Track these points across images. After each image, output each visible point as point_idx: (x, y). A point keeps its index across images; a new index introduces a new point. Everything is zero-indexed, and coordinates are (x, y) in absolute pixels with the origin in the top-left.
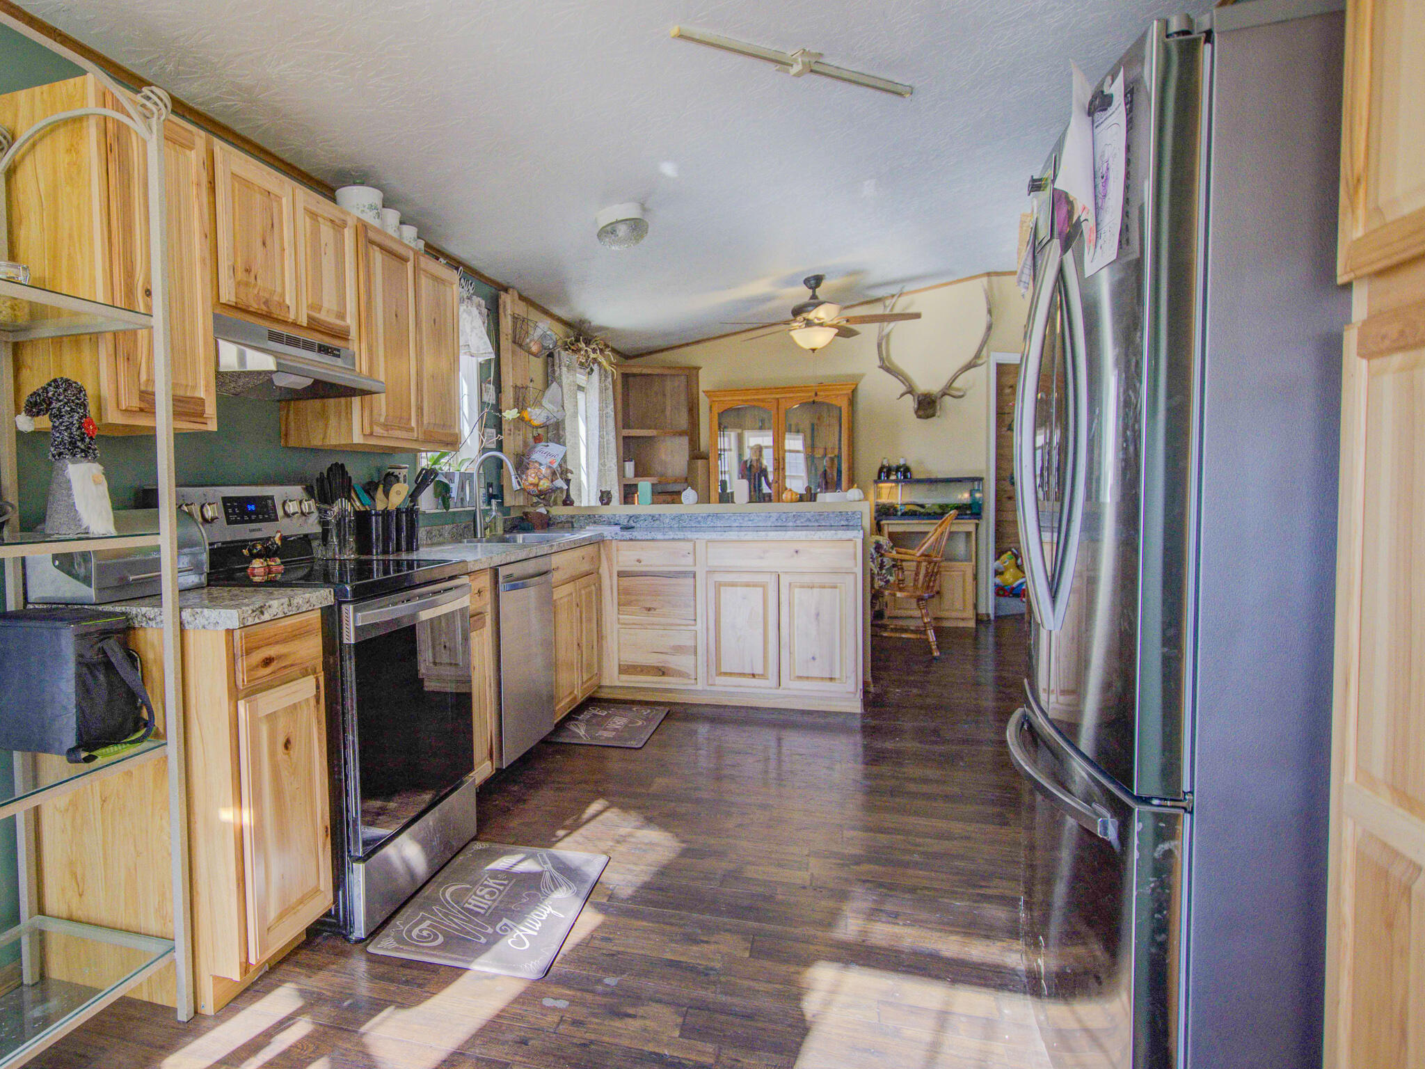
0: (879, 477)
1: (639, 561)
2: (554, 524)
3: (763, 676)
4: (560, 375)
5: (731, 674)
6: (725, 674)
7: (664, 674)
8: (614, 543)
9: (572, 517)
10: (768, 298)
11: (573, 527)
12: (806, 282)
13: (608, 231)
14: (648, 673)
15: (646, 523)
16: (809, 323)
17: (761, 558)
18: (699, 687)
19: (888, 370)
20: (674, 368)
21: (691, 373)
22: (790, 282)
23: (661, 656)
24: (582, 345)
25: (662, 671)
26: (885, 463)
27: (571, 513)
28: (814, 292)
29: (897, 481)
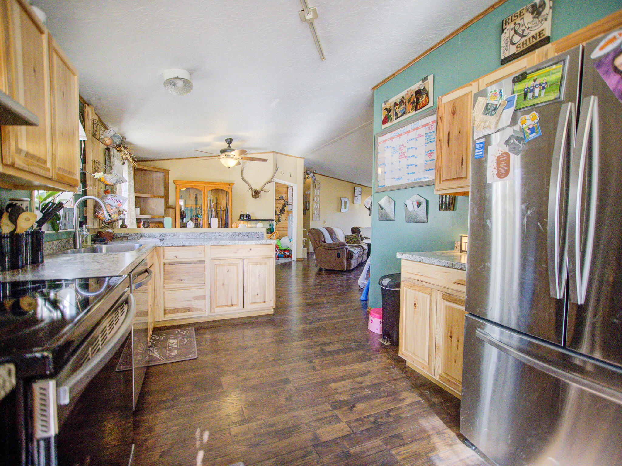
0: (240, 218)
1: (176, 257)
2: (116, 238)
3: (237, 305)
4: (114, 160)
5: (222, 306)
6: (219, 306)
7: (189, 311)
8: (162, 248)
9: (127, 234)
10: (207, 144)
11: (128, 239)
12: (226, 140)
13: (171, 82)
14: (181, 312)
15: (169, 237)
16: (227, 156)
17: (236, 253)
18: (207, 314)
19: (244, 180)
20: (157, 168)
21: (166, 172)
22: (219, 139)
23: (189, 302)
24: (123, 149)
25: (188, 310)
26: (242, 213)
27: (125, 232)
28: (229, 145)
29: (246, 220)
